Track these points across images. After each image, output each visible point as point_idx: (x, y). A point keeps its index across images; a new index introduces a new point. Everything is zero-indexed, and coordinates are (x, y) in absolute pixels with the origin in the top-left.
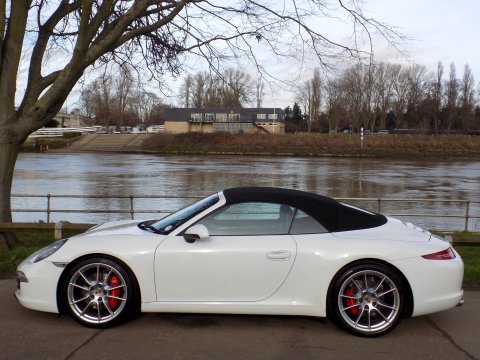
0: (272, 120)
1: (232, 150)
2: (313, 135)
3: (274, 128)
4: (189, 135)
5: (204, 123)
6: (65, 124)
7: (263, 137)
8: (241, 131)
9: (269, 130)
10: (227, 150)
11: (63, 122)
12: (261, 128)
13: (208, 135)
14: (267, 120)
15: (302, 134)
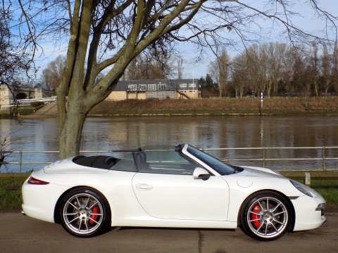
0: (191, 89)
1: (161, 112)
2: (223, 99)
3: (194, 94)
4: (128, 101)
5: (138, 92)
6: (31, 96)
7: (185, 101)
8: (168, 98)
9: (189, 96)
10: (157, 112)
11: (30, 94)
12: (183, 94)
13: (142, 101)
14: (187, 88)
15: (214, 98)
